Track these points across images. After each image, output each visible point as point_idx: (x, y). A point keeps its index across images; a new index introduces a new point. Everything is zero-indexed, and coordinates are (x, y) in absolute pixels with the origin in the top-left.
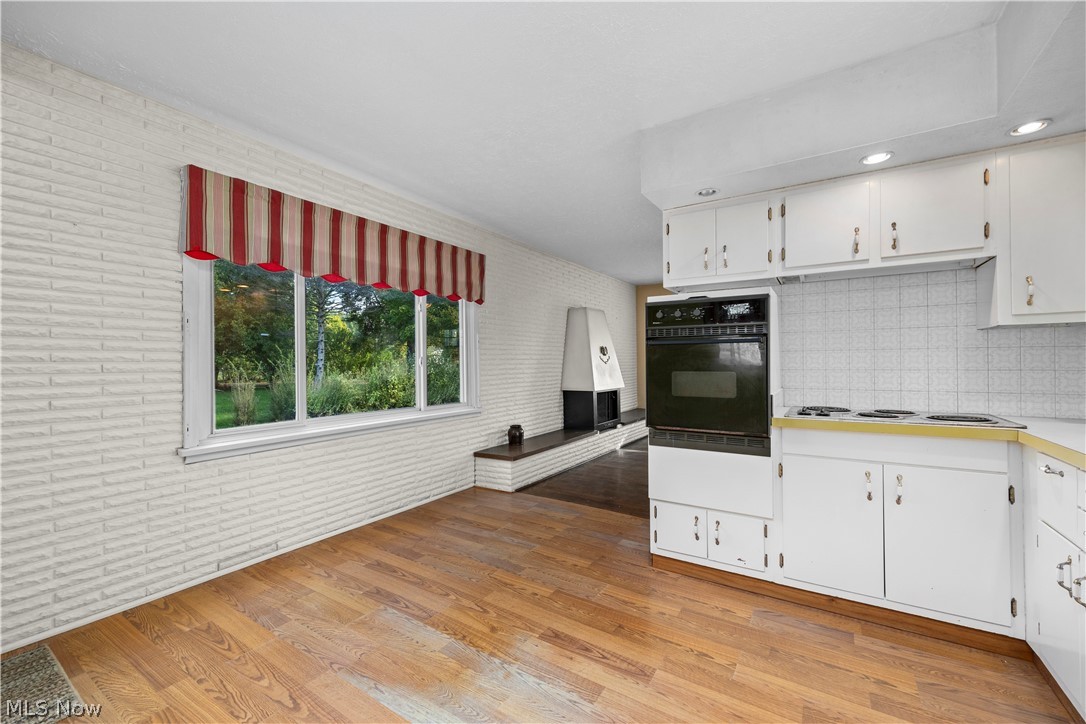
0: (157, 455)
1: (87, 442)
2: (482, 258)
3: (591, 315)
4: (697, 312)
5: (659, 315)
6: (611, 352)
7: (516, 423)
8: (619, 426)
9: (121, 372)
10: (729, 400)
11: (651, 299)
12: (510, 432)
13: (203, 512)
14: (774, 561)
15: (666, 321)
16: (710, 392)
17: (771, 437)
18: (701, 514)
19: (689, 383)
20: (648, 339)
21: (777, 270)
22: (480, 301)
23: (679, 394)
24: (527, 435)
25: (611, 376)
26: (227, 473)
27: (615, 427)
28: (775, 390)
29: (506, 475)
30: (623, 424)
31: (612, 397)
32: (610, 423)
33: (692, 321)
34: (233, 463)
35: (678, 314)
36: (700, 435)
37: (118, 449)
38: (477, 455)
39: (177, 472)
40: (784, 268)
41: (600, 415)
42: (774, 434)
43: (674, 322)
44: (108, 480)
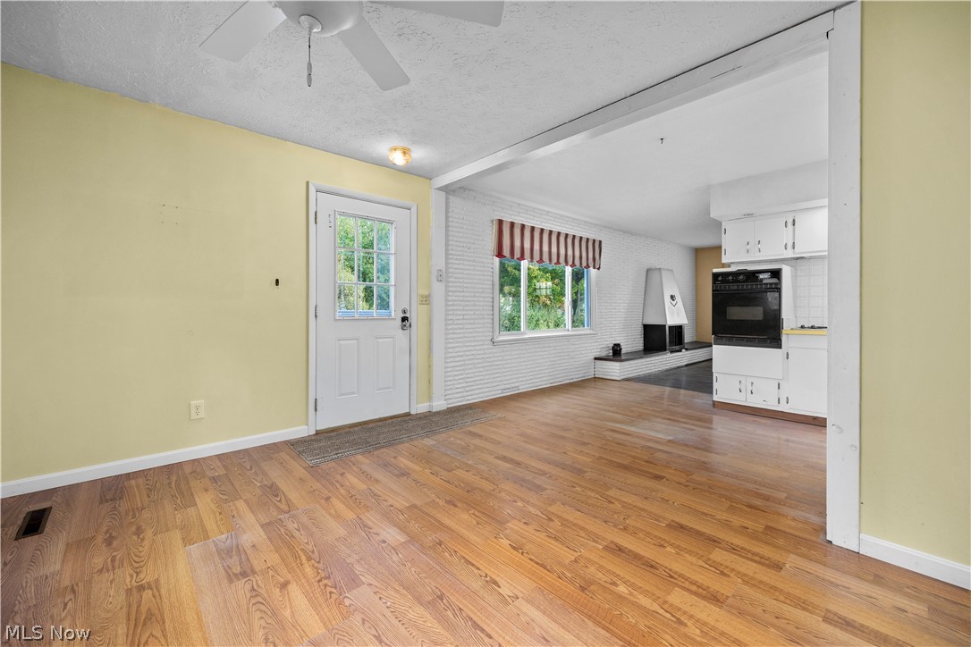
2: (600, 242)
3: (663, 273)
4: (741, 277)
5: (720, 278)
6: (678, 299)
7: (616, 342)
8: (684, 350)
10: (758, 321)
11: (715, 270)
12: (613, 348)
14: (783, 401)
15: (723, 282)
16: (750, 317)
17: (783, 339)
18: (743, 379)
19: (736, 313)
20: (713, 291)
21: (790, 254)
22: (599, 269)
23: (731, 318)
24: (623, 351)
25: (678, 315)
27: (680, 351)
28: (784, 315)
29: (615, 370)
30: (687, 349)
31: (678, 330)
32: (677, 348)
33: (739, 282)
35: (730, 278)
36: (743, 339)
38: (596, 359)
39: (492, 348)
40: (794, 253)
41: (670, 342)
42: (784, 338)
43: (728, 282)
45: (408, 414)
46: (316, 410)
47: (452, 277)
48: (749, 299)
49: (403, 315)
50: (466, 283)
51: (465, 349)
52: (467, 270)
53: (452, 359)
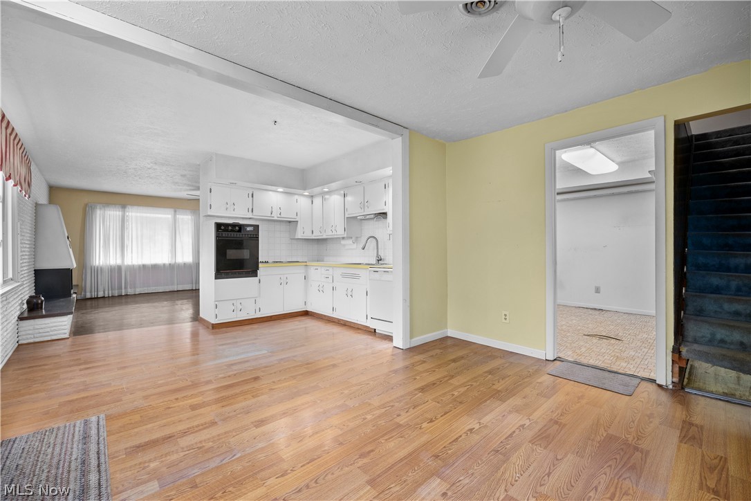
4: (236, 228)
5: (220, 227)
10: (247, 259)
11: (217, 221)
14: (258, 311)
15: (224, 231)
17: (259, 269)
18: (234, 302)
20: (216, 236)
21: (250, 215)
23: (229, 258)
33: (235, 231)
35: (229, 228)
36: (235, 273)
38: (20, 319)
40: (253, 215)
43: (227, 231)
48: (239, 245)
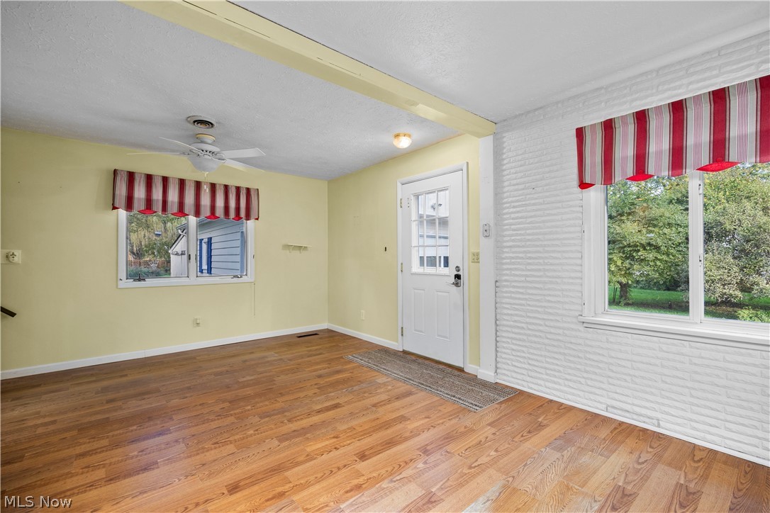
0: (569, 316)
1: (538, 300)
9: (551, 264)
13: (596, 364)
26: (611, 342)
34: (617, 336)
37: (551, 307)
39: (579, 331)
44: (546, 323)
45: (461, 370)
46: (402, 335)
47: (507, 230)
49: (457, 273)
50: (529, 235)
51: (528, 320)
52: (531, 217)
53: (509, 329)
